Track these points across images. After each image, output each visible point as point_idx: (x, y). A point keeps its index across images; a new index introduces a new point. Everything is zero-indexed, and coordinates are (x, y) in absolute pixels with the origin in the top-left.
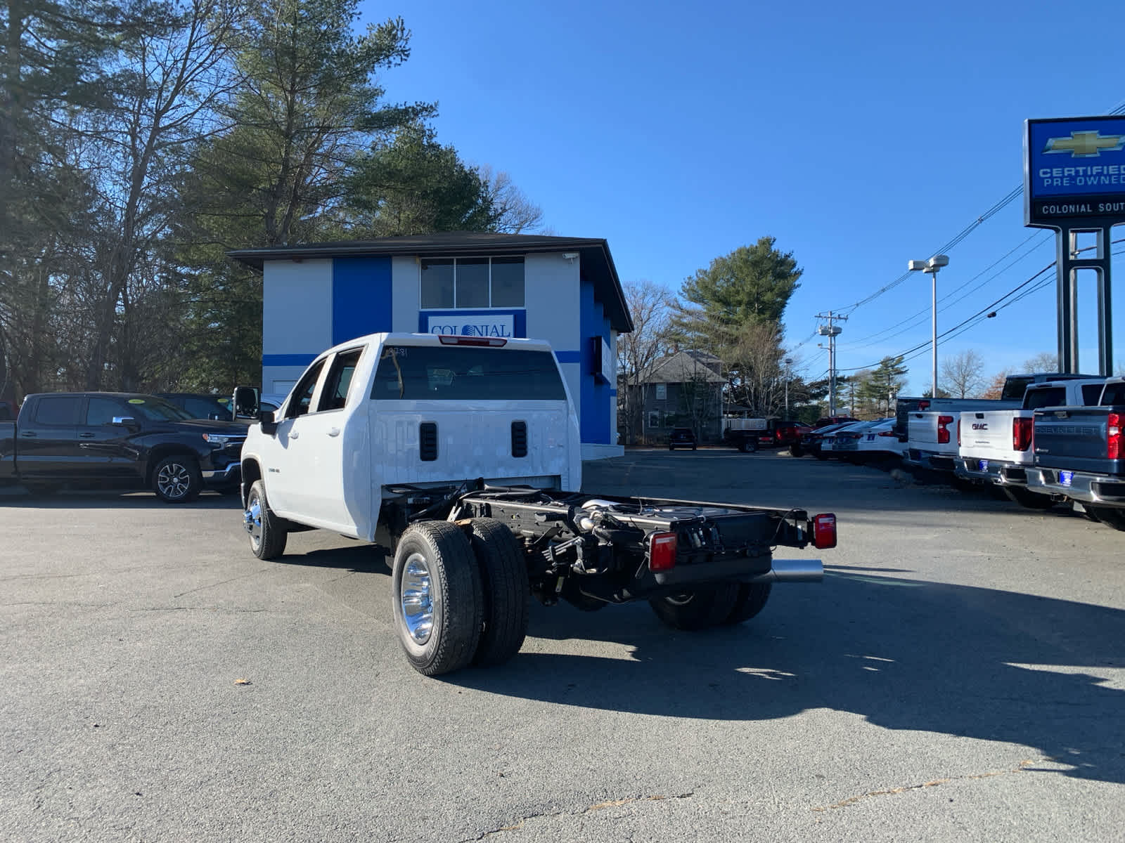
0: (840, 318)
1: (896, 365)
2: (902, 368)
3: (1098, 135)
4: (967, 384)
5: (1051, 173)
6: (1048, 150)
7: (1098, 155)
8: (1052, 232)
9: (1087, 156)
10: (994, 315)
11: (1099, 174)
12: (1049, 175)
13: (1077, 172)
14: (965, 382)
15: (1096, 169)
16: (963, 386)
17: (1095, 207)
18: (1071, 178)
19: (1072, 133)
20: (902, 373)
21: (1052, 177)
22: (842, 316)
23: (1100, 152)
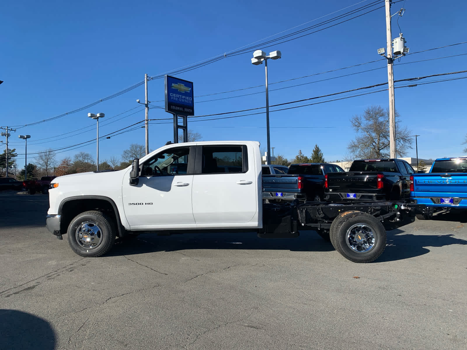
0: (12, 130)
1: (12, 152)
2: (15, 154)
3: (184, 86)
4: (48, 163)
5: (173, 95)
6: (172, 87)
7: (184, 92)
8: (172, 115)
9: (182, 92)
10: (109, 138)
11: (184, 99)
12: (172, 96)
13: (179, 96)
14: (47, 162)
15: (184, 97)
16: (47, 163)
17: (184, 109)
18: (178, 98)
19: (178, 83)
20: (15, 156)
21: (173, 97)
22: (13, 129)
23: (185, 92)
